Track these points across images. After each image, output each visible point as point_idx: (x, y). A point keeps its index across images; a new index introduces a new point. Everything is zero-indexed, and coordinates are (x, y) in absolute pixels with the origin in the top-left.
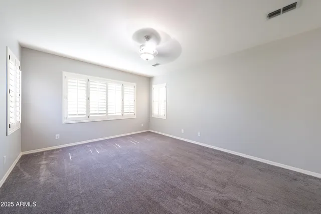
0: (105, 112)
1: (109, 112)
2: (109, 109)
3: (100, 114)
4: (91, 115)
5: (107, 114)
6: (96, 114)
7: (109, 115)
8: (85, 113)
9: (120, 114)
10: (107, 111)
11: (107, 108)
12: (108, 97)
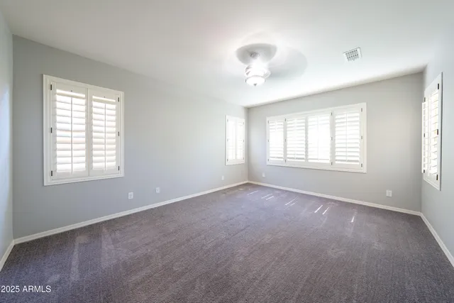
0: (304, 157)
1: (309, 157)
2: (309, 153)
3: (297, 158)
4: (288, 160)
5: (307, 159)
6: (293, 158)
7: (309, 161)
8: (282, 156)
9: (328, 162)
10: (307, 155)
11: (307, 152)
12: (309, 136)
